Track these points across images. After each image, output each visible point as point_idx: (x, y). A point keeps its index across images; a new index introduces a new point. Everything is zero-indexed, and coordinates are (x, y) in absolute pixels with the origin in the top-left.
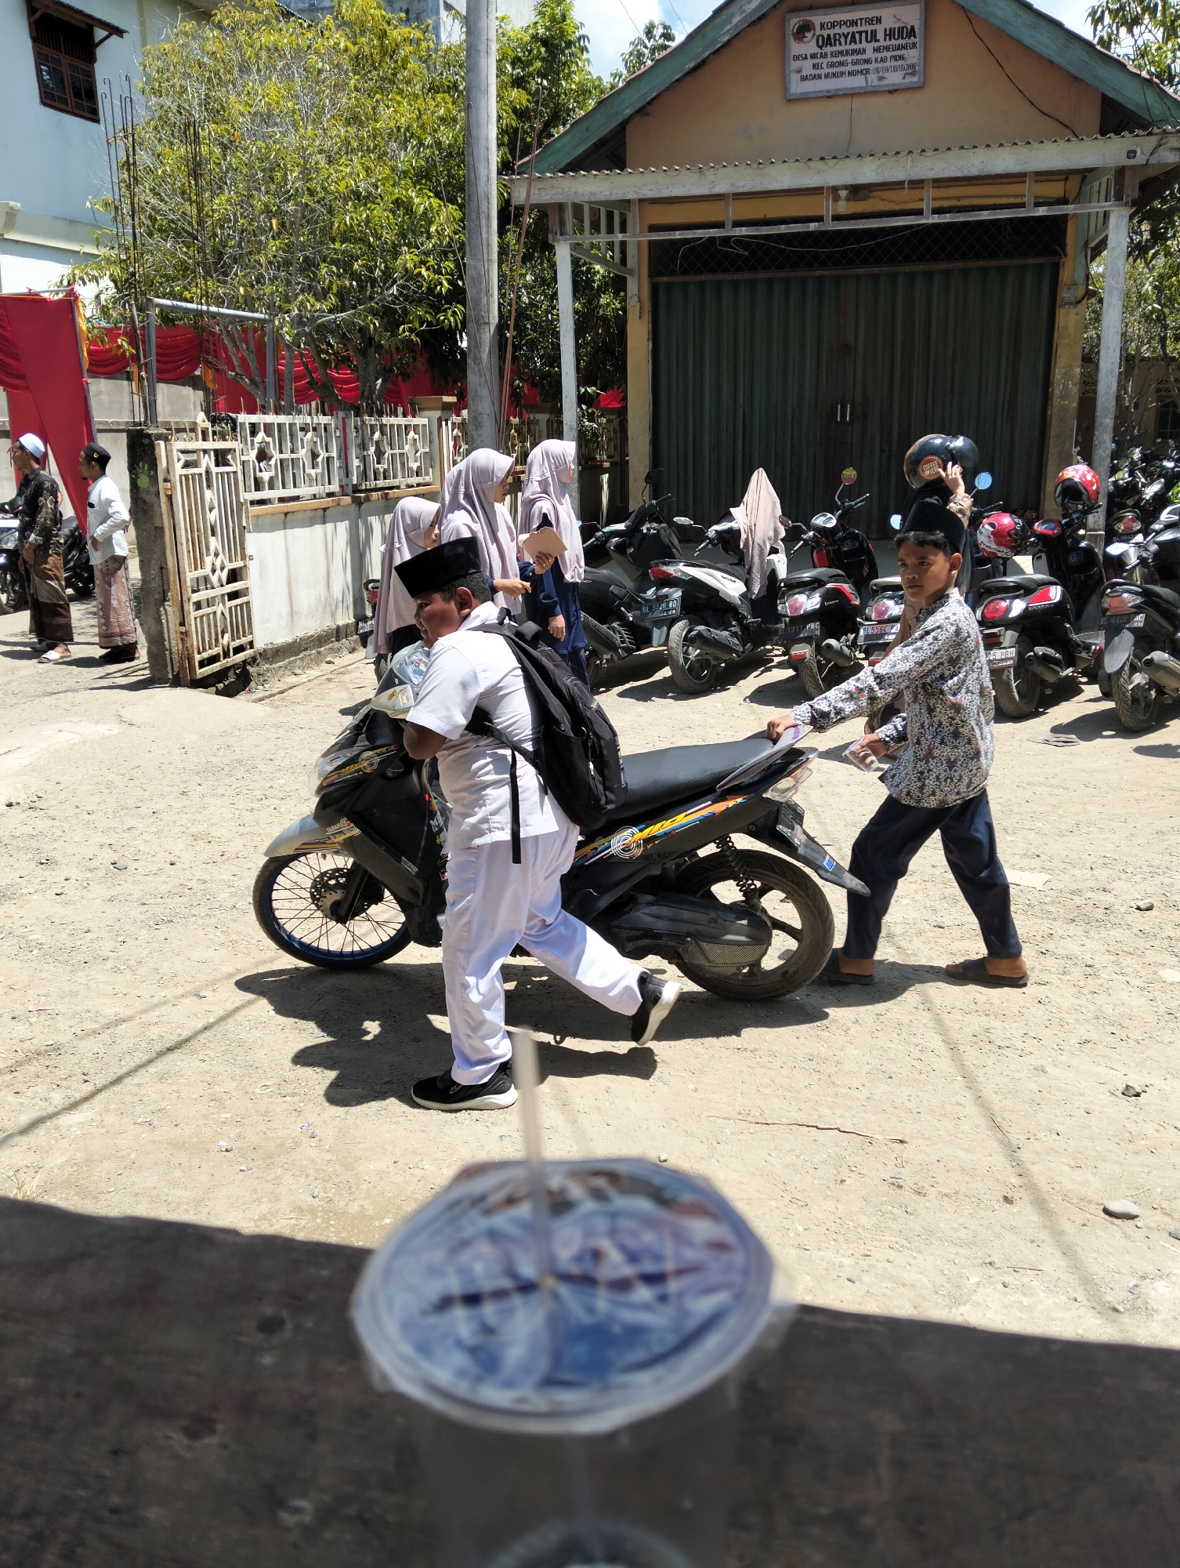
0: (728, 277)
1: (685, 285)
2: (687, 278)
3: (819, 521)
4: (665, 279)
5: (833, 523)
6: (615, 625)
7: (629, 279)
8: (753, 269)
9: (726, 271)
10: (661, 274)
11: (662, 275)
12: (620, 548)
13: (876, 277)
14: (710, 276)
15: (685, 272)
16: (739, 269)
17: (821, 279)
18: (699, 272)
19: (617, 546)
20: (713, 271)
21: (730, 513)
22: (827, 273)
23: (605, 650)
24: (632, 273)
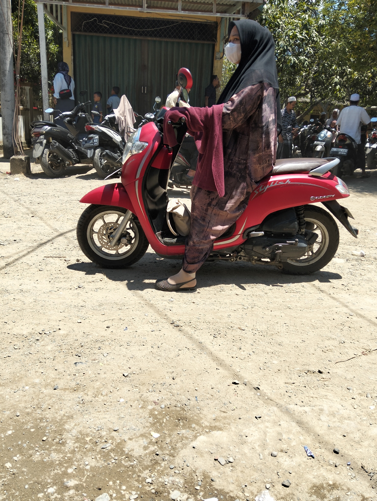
0: (101, 35)
2: (86, 34)
3: (148, 116)
4: (77, 33)
5: (153, 117)
8: (110, 33)
9: (101, 32)
10: (76, 31)
14: (95, 34)
15: (85, 31)
16: (106, 33)
18: (90, 32)
19: (68, 121)
22: (137, 38)
23: (67, 159)
24: (64, 30)
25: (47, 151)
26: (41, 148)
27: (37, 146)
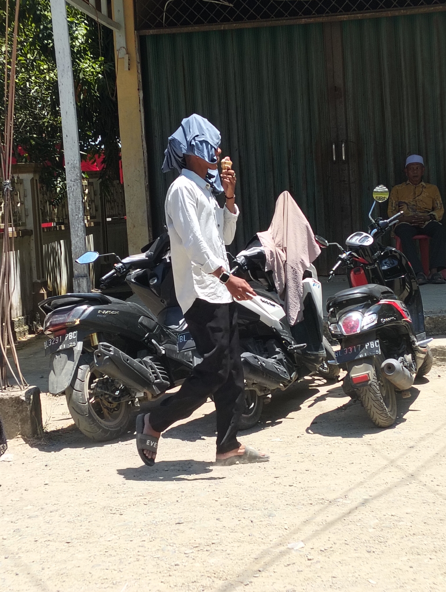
0: (214, 27)
1: (173, 36)
2: (174, 30)
3: (354, 240)
4: (151, 32)
5: (370, 241)
6: (147, 359)
7: (115, 31)
8: (239, 19)
9: (212, 21)
11: (149, 28)
12: (142, 280)
13: (360, 22)
14: (197, 28)
15: (171, 24)
16: (226, 20)
17: (306, 26)
18: (185, 24)
19: (138, 278)
20: (199, 22)
21: (257, 238)
22: (312, 20)
23: (139, 387)
24: (118, 26)
25: (85, 371)
26: (71, 366)
27: (60, 360)
